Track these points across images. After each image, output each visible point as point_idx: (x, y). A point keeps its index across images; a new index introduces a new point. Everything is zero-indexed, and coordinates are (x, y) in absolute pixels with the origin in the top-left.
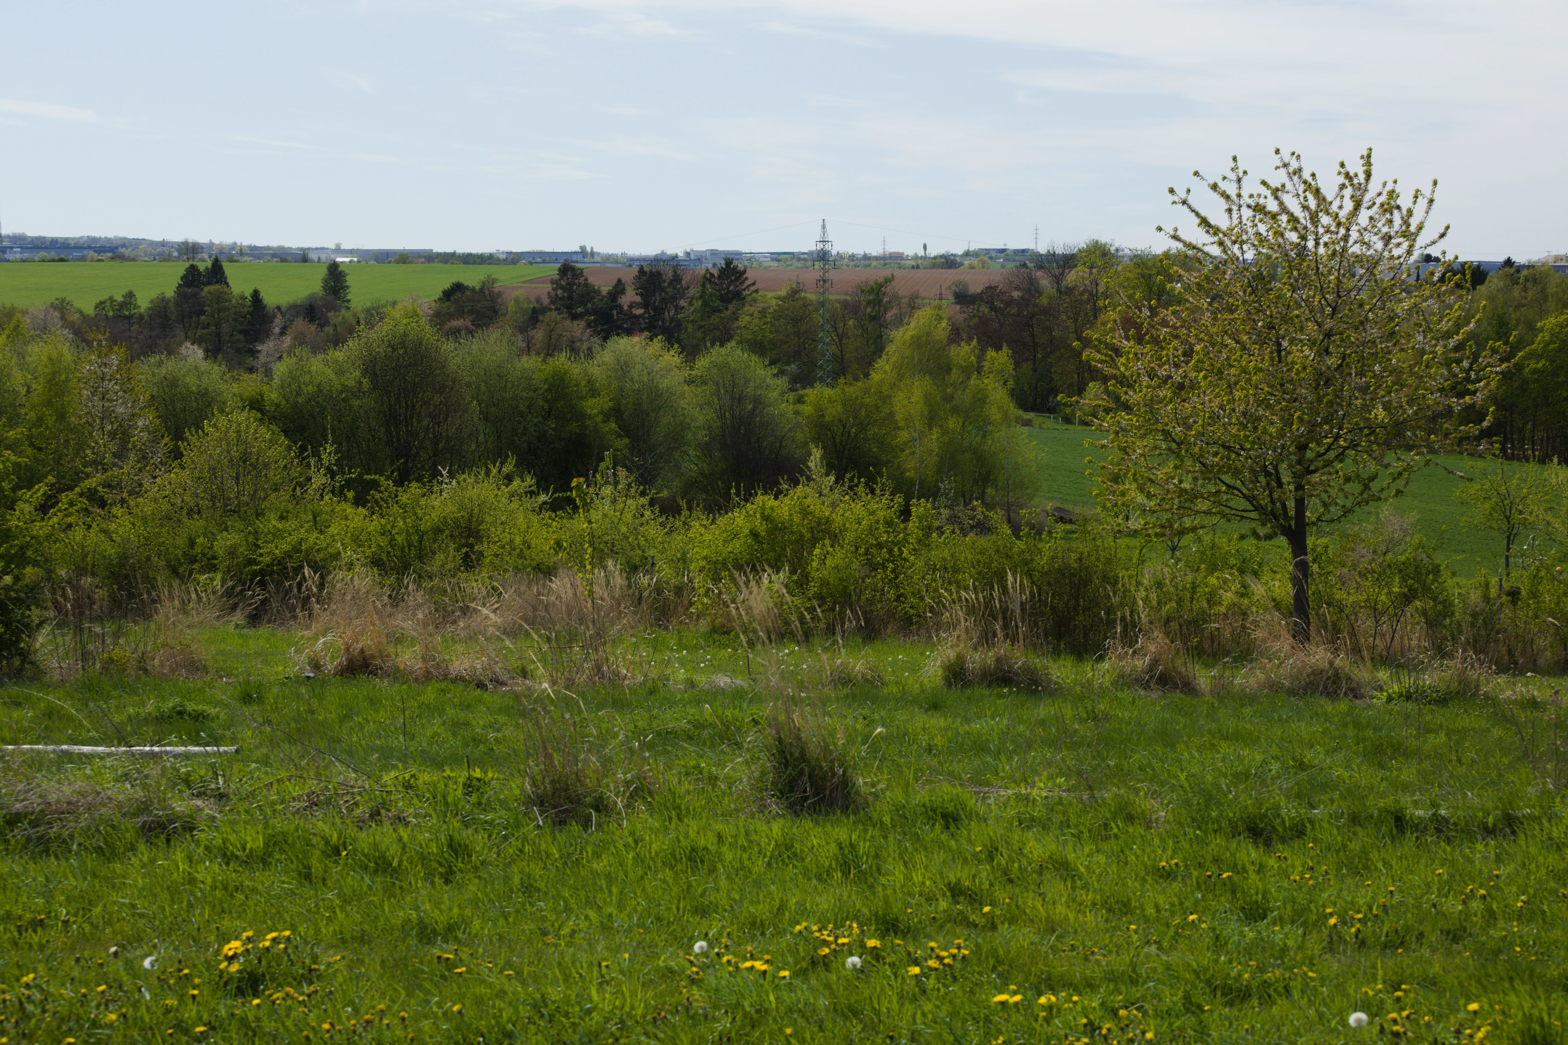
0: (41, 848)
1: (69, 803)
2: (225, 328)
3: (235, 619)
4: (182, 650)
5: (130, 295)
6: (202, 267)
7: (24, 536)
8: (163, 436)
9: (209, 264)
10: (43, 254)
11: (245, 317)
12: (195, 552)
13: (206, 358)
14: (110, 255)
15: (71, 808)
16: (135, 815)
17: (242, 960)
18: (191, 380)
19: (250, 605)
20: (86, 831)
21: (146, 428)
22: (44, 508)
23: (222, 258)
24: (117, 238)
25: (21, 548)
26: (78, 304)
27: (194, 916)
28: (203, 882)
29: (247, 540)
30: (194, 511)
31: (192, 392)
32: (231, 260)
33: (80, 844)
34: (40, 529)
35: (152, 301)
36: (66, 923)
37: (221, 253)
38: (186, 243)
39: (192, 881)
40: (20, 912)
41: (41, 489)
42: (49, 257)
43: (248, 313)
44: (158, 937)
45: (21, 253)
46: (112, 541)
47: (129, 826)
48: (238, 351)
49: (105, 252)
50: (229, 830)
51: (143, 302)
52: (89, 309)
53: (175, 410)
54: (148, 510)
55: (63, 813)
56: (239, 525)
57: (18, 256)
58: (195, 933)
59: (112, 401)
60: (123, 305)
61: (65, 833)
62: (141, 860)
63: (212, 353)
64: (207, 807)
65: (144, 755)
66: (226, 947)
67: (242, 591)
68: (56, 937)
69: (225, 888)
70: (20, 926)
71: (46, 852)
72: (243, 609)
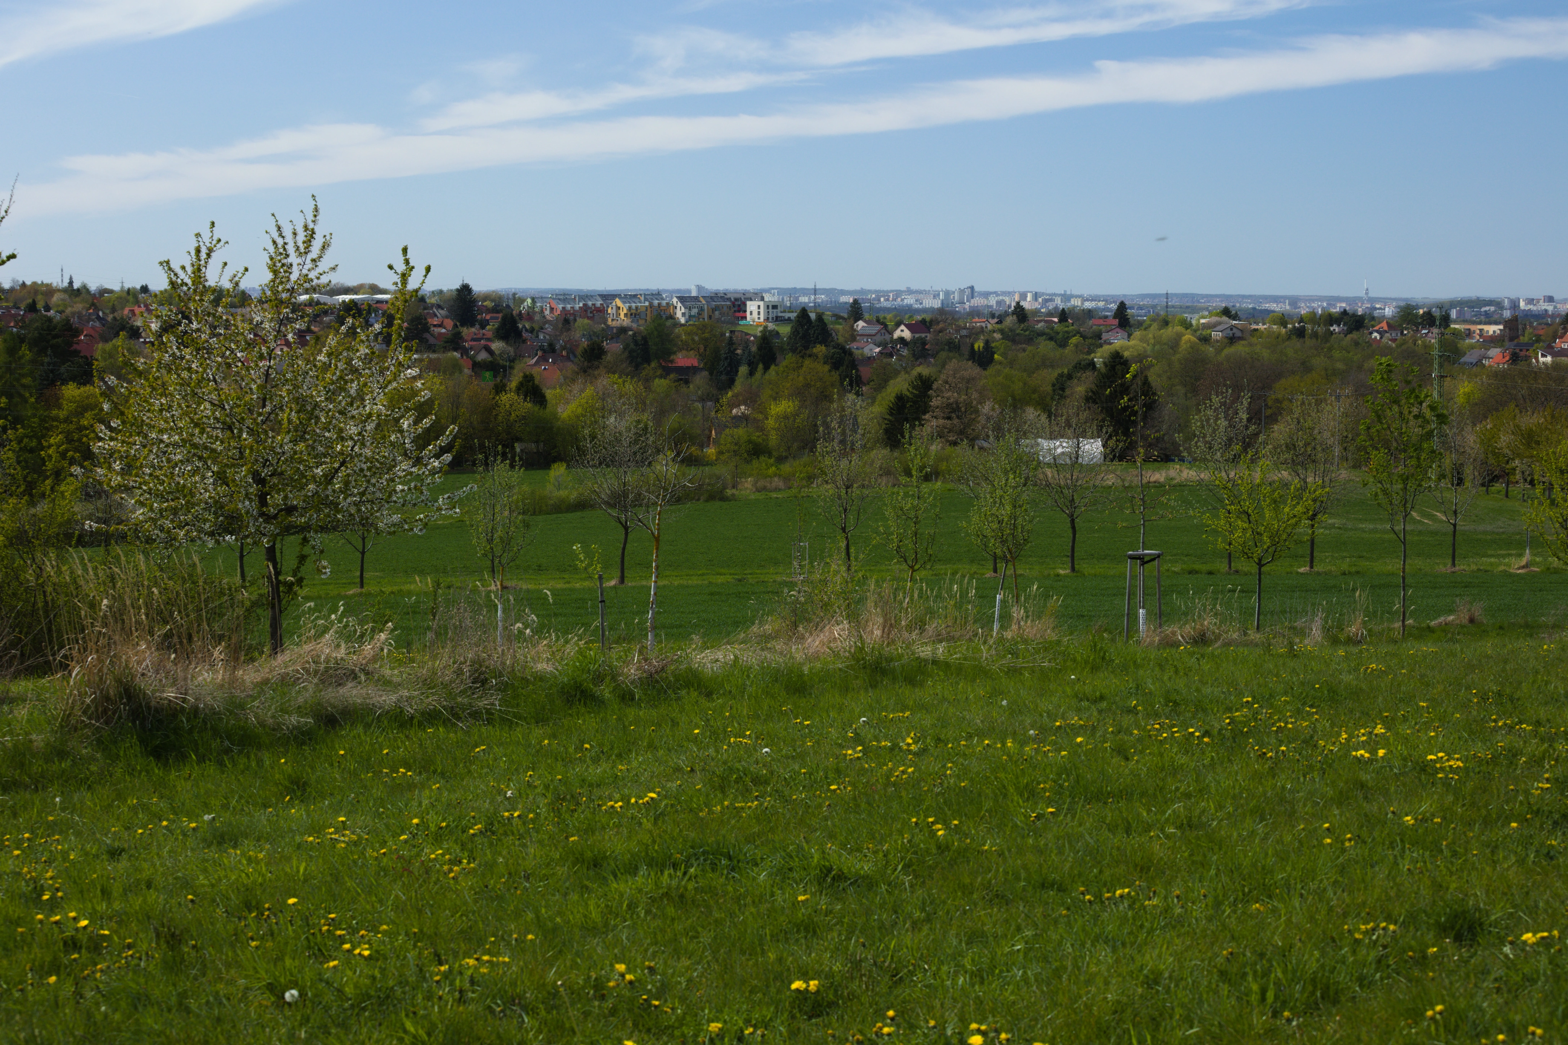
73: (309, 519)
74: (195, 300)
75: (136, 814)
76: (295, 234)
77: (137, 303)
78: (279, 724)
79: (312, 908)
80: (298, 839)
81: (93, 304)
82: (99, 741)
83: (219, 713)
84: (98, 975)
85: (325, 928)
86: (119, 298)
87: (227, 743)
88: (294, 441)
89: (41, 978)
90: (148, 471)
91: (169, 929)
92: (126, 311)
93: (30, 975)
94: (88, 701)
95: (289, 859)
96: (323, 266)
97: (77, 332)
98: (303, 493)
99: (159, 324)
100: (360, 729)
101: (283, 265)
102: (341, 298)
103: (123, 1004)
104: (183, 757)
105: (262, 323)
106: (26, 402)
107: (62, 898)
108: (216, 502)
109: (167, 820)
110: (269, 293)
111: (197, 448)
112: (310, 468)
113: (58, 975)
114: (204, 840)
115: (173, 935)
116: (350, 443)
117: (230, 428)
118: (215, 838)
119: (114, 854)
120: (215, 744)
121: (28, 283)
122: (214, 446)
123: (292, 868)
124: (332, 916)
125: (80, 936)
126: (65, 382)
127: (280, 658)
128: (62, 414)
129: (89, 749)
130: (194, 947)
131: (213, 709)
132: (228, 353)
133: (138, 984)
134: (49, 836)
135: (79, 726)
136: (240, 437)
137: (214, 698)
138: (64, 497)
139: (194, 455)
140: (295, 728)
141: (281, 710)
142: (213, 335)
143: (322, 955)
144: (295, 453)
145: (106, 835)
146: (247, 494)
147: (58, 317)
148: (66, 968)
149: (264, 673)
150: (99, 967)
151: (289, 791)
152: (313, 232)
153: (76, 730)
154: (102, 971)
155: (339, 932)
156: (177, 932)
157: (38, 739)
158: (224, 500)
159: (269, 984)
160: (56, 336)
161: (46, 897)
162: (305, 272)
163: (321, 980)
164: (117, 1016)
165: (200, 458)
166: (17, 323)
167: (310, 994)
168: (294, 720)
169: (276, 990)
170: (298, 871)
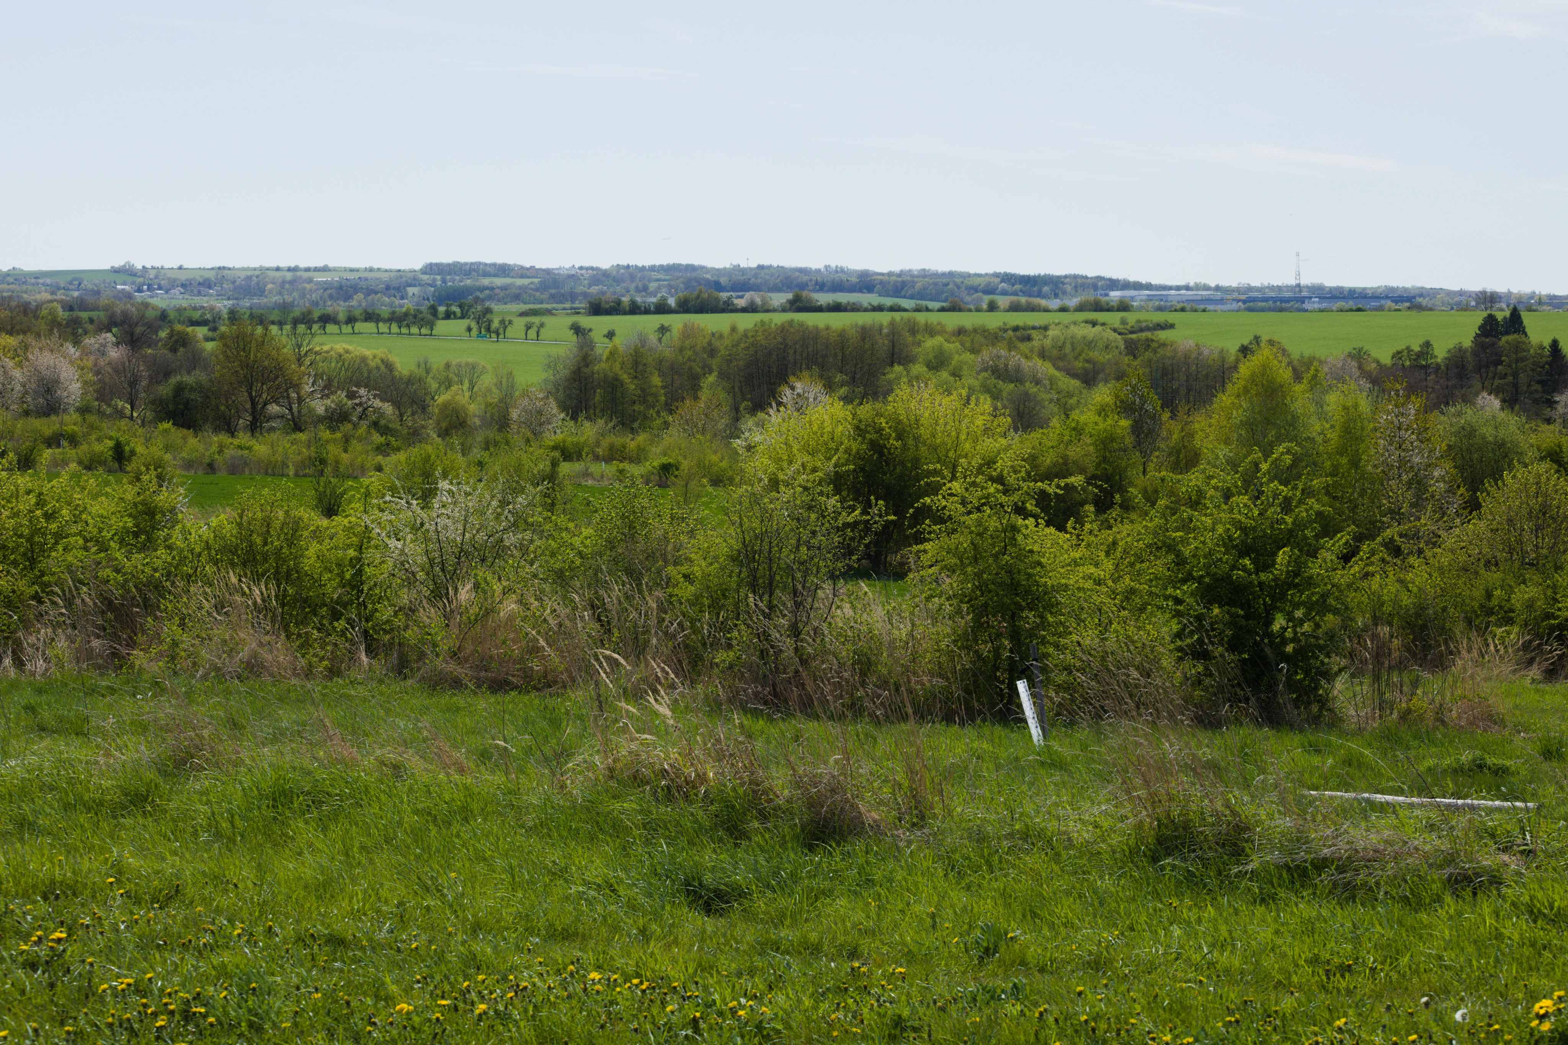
0: (1346, 894)
1: (1376, 851)
2: (1523, 378)
3: (1531, 673)
4: (1480, 703)
5: (1427, 344)
6: (1500, 316)
7: (1326, 584)
8: (1459, 487)
9: (1507, 314)
10: (1340, 304)
11: (1543, 367)
12: (1491, 604)
13: (1502, 409)
14: (1407, 304)
15: (1376, 857)
16: (1440, 867)
17: (1553, 1019)
18: (1488, 432)
19: (1547, 660)
20: (1391, 881)
21: (1442, 479)
22: (1346, 558)
23: (1520, 307)
24: (1414, 288)
25: (1322, 596)
26: (1375, 354)
27: (1501, 971)
28: (1510, 938)
29: (1545, 594)
30: (1491, 563)
31: (1490, 443)
32: (1530, 310)
33: (1386, 893)
34: (1342, 577)
35: (1449, 351)
36: (1373, 970)
37: (1520, 302)
38: (1484, 293)
39: (1499, 936)
40: (1328, 956)
41: (1343, 538)
42: (1347, 307)
43: (1547, 363)
44: (1465, 990)
45: (1319, 302)
46: (1409, 591)
47: (1436, 877)
48: (1536, 401)
49: (1402, 302)
50: (1536, 887)
51: (1440, 352)
52: (1386, 359)
53: (1472, 461)
54: (1445, 561)
55: (1369, 860)
56: (1537, 578)
57: (1316, 306)
58: (1503, 989)
59: (1408, 451)
60: (1420, 355)
61: (1372, 881)
62: (1447, 912)
63: (1510, 402)
64: (1513, 862)
65: (1449, 806)
66: (1537, 1006)
67: (1540, 645)
68: (1362, 983)
69: (1533, 945)
70: (1328, 971)
71: (1353, 898)
72: (1540, 664)
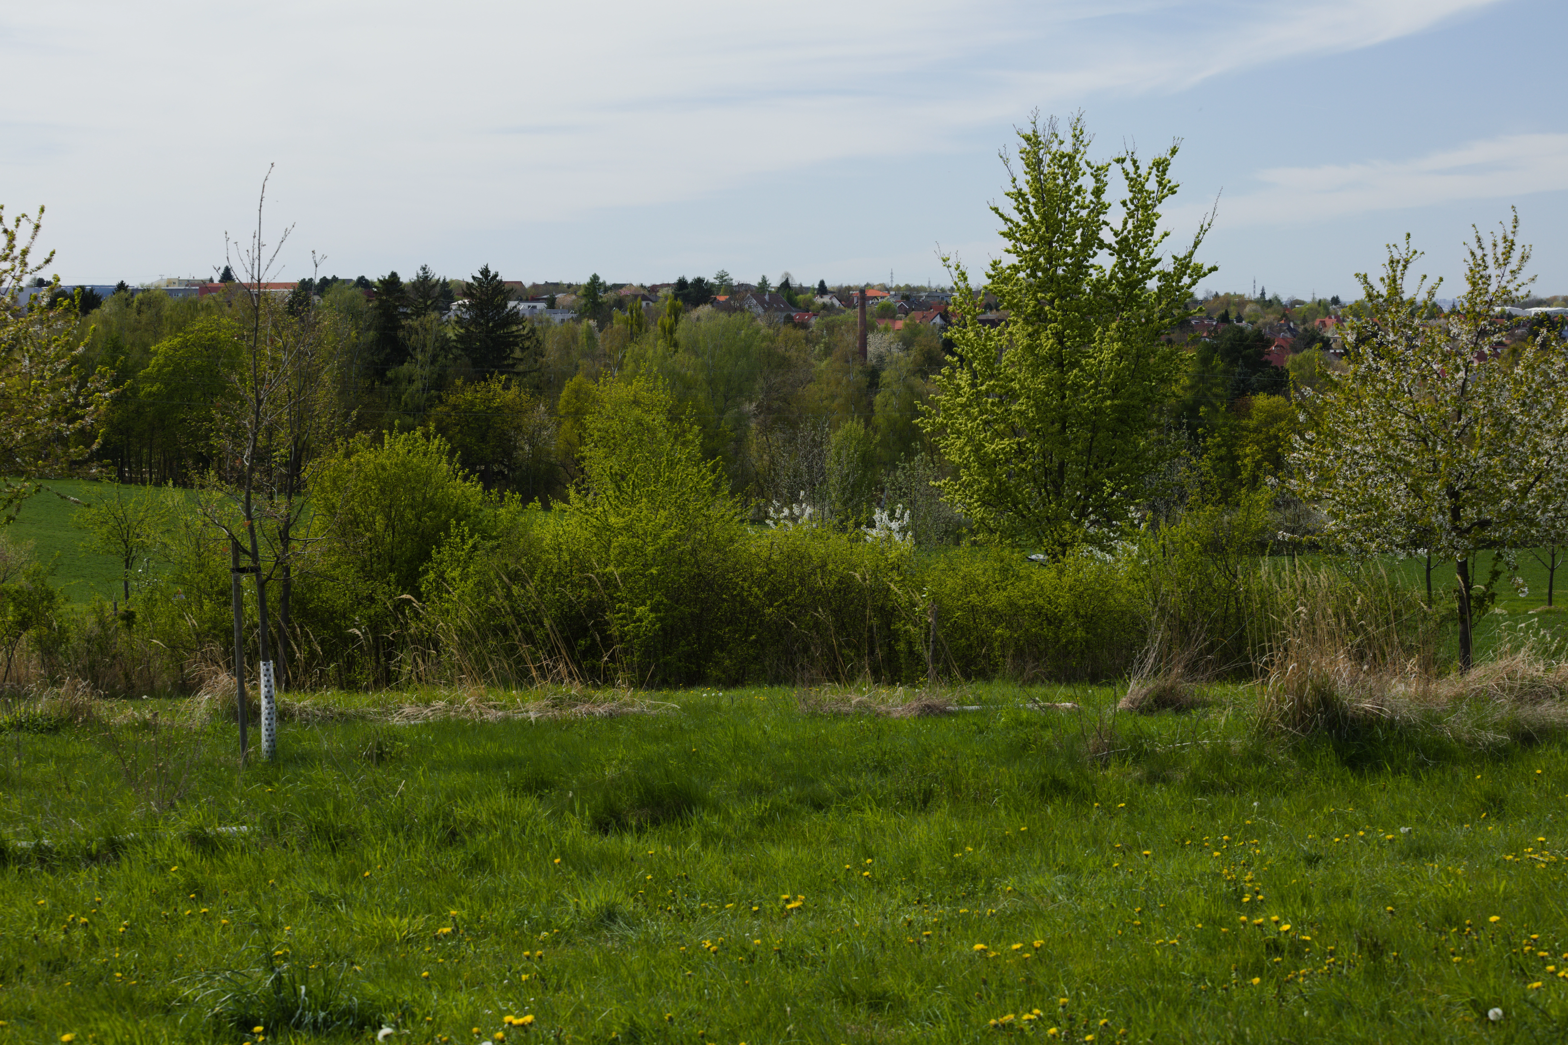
73: (1504, 534)
74: (1391, 312)
75: (1332, 823)
76: (1495, 245)
77: (1328, 314)
78: (1475, 740)
79: (1514, 927)
80: (1497, 856)
81: (1284, 315)
82: (1296, 749)
83: (1415, 726)
84: (1301, 980)
85: (1527, 948)
86: (1311, 309)
87: (1422, 756)
88: (1489, 456)
89: (1244, 978)
90: (1342, 482)
91: (1371, 939)
92: (1317, 322)
93: (1234, 975)
94: (1286, 708)
95: (1488, 876)
96: (1522, 277)
97: (1268, 343)
98: (1496, 507)
99: (1355, 336)
100: (1557, 749)
101: (1482, 277)
102: (1534, 310)
103: (1326, 1010)
104: (1378, 768)
105: (1459, 335)
106: (1217, 411)
107: (1262, 901)
108: (1409, 515)
109: (1363, 830)
110: (1467, 305)
111: (1391, 460)
112: (1504, 482)
113: (1261, 976)
114: (1401, 852)
115: (1375, 945)
116: (1546, 458)
117: (1424, 440)
118: (1411, 851)
119: (1312, 861)
120: (1411, 756)
121: (1221, 294)
122: (1407, 458)
123: (1492, 885)
124: (1535, 936)
125: (1282, 940)
126: (1255, 392)
127: (1475, 673)
128: (1252, 424)
129: (1286, 756)
130: (1395, 958)
131: (1409, 721)
132: (1424, 365)
133: (1340, 990)
134: (1246, 839)
135: (1276, 733)
136: (1434, 449)
137: (1410, 710)
138: (1259, 506)
139: (1388, 466)
140: (1491, 744)
141: (1478, 726)
142: (1411, 347)
143: (1525, 976)
144: (1490, 467)
145: (1304, 842)
146: (1440, 508)
147: (1250, 327)
148: (1268, 970)
149: (1458, 688)
150: (1302, 972)
151: (1486, 808)
152: (1513, 244)
153: (1273, 736)
154: (1304, 976)
155: (1541, 954)
156: (1380, 942)
157: (1237, 745)
158: (1417, 513)
159: (1473, 1000)
160: (1248, 347)
161: (1246, 900)
162: (1503, 284)
163: (1526, 1001)
164: (1321, 1022)
165: (1394, 470)
166: (1210, 332)
167: (1514, 1014)
168: (1490, 736)
169: (1480, 1008)
170: (1498, 889)
